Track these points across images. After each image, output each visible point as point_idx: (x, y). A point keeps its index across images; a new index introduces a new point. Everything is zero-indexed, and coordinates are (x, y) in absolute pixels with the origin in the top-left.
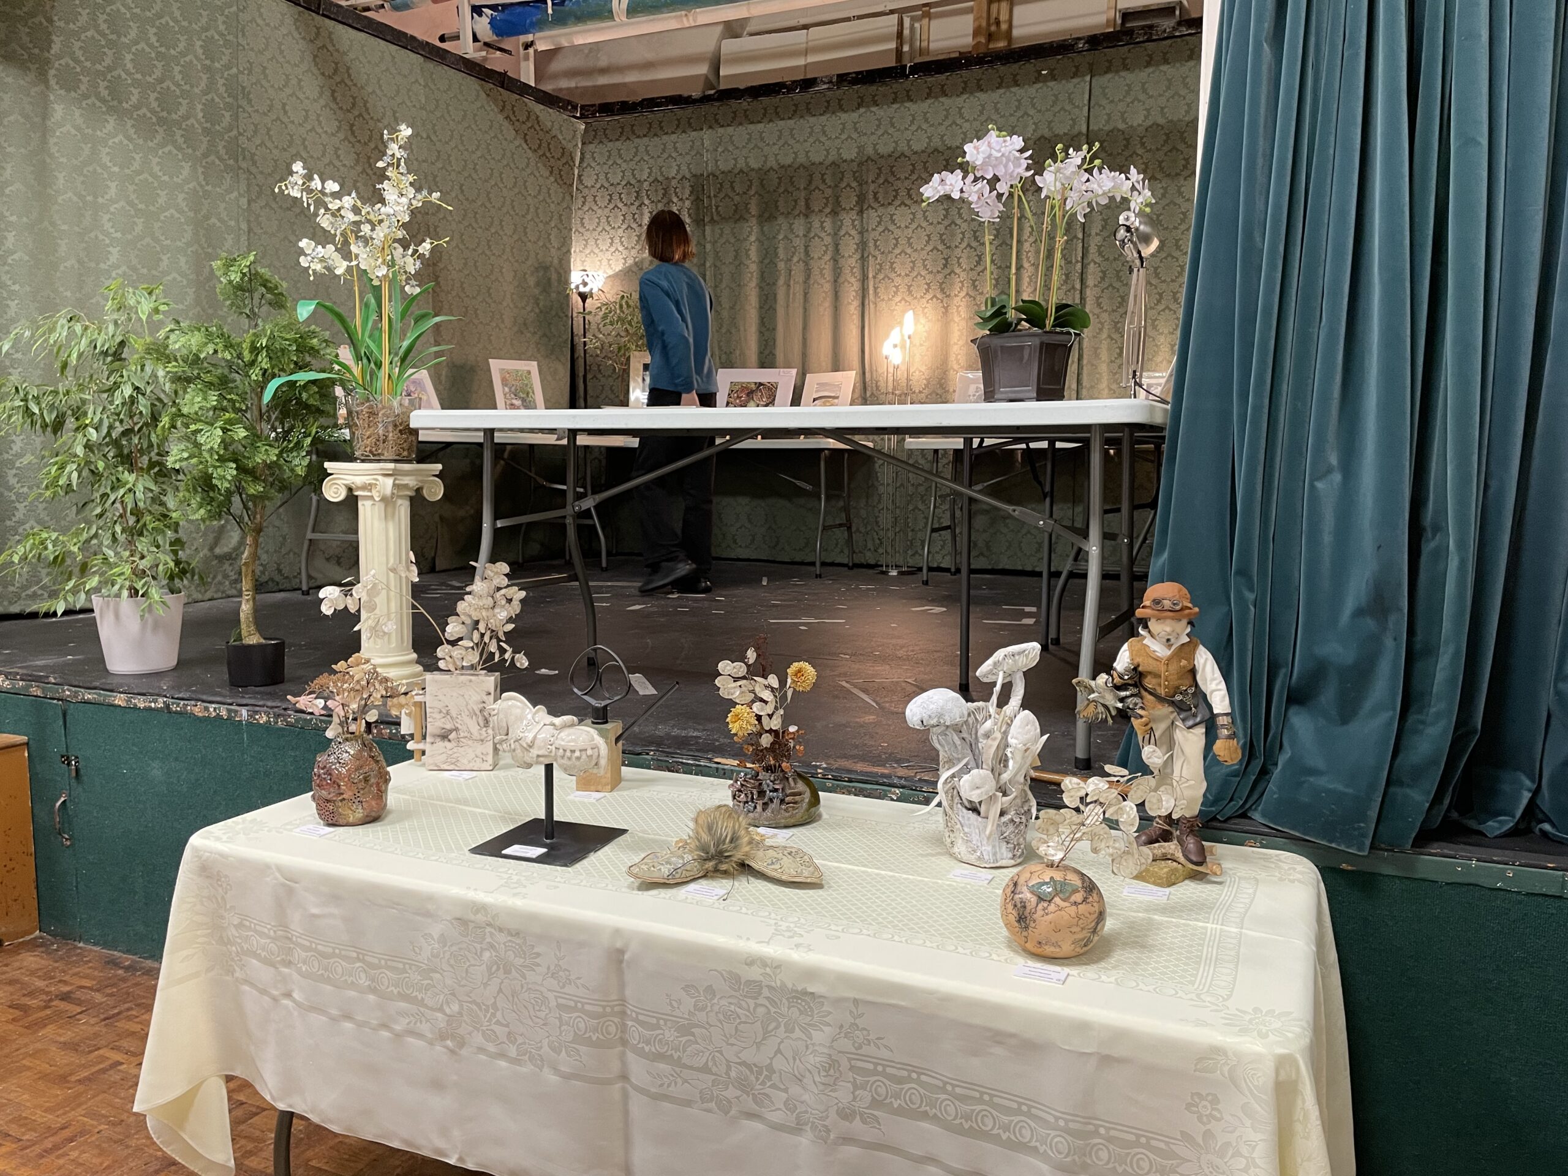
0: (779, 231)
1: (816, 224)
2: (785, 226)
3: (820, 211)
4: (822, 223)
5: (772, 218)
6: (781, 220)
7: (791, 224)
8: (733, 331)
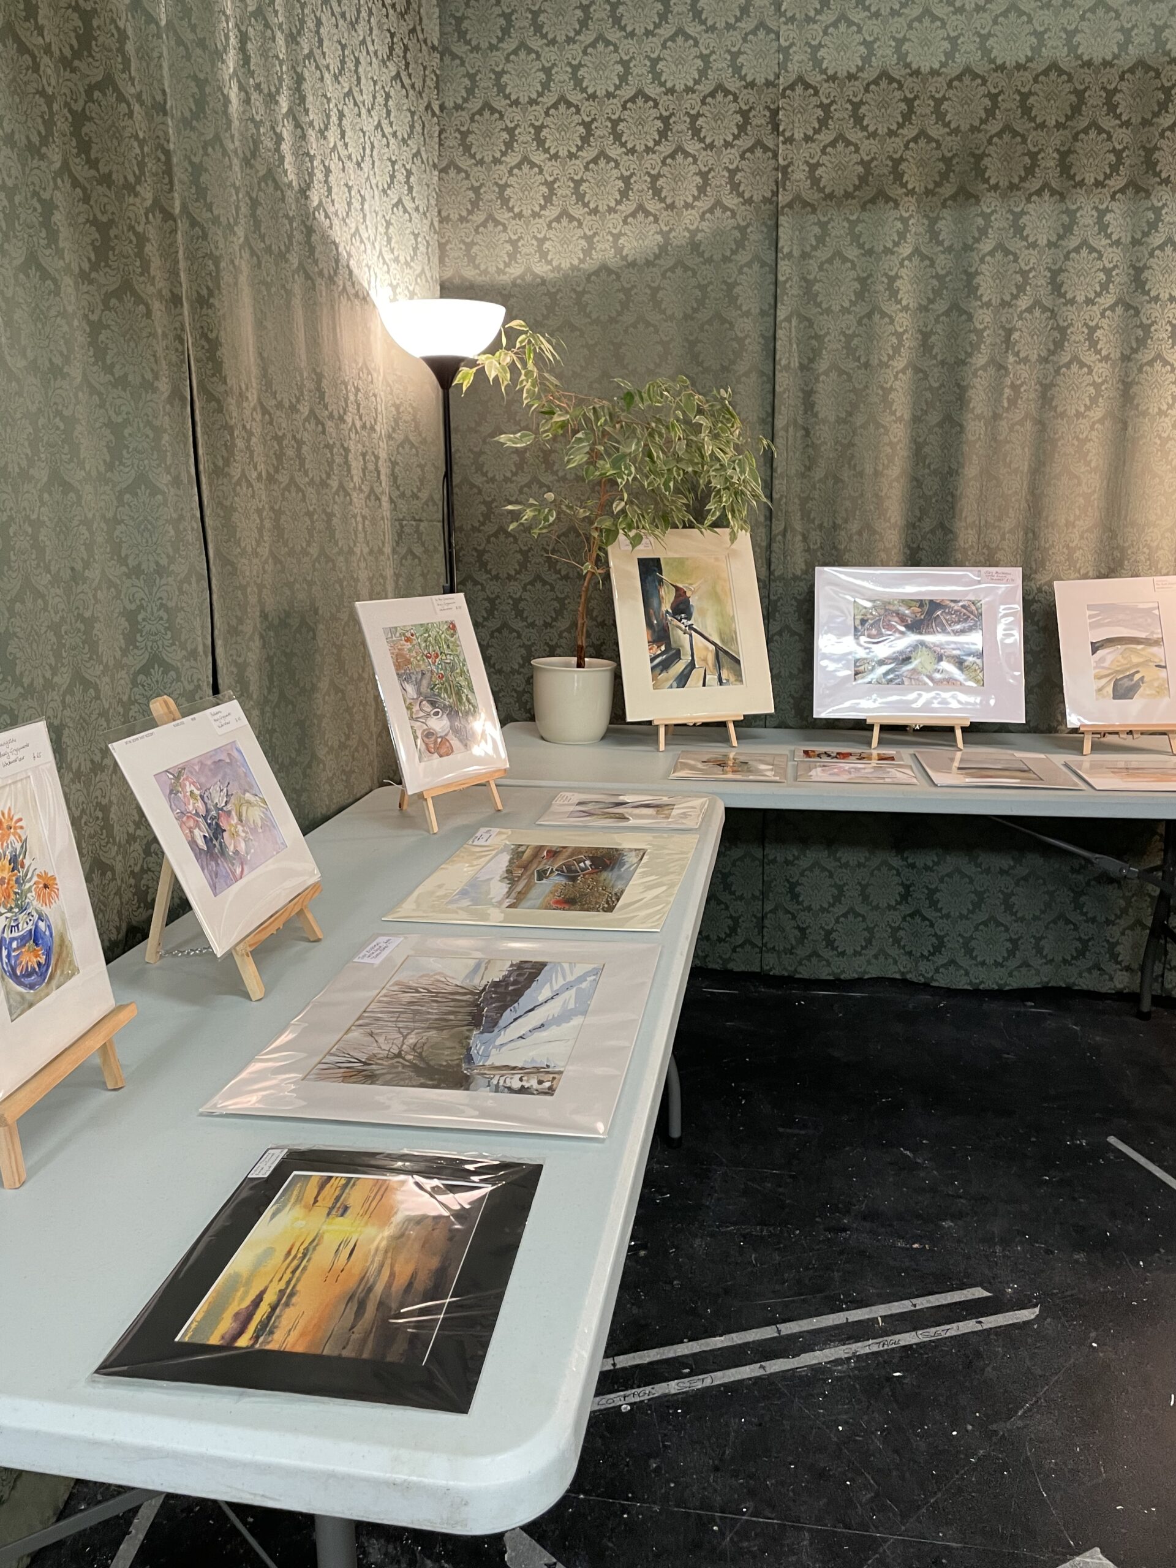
0: (983, 232)
1: (1087, 217)
2: (1000, 221)
3: (1098, 184)
4: (1102, 214)
5: (965, 196)
6: (990, 203)
7: (1018, 216)
8: (846, 474)
